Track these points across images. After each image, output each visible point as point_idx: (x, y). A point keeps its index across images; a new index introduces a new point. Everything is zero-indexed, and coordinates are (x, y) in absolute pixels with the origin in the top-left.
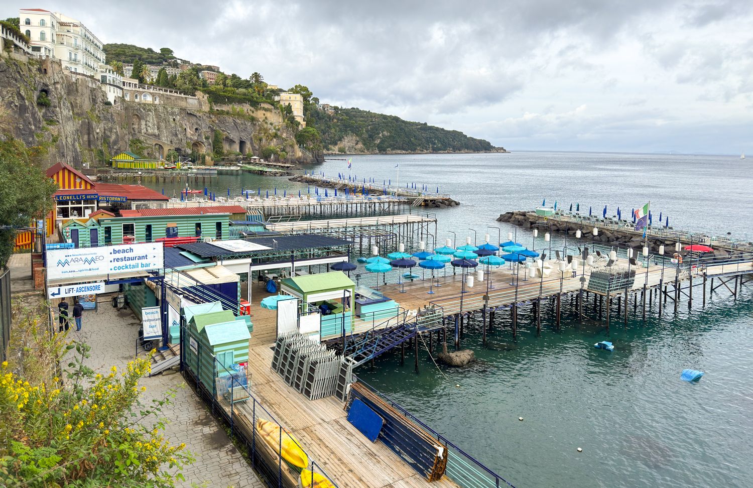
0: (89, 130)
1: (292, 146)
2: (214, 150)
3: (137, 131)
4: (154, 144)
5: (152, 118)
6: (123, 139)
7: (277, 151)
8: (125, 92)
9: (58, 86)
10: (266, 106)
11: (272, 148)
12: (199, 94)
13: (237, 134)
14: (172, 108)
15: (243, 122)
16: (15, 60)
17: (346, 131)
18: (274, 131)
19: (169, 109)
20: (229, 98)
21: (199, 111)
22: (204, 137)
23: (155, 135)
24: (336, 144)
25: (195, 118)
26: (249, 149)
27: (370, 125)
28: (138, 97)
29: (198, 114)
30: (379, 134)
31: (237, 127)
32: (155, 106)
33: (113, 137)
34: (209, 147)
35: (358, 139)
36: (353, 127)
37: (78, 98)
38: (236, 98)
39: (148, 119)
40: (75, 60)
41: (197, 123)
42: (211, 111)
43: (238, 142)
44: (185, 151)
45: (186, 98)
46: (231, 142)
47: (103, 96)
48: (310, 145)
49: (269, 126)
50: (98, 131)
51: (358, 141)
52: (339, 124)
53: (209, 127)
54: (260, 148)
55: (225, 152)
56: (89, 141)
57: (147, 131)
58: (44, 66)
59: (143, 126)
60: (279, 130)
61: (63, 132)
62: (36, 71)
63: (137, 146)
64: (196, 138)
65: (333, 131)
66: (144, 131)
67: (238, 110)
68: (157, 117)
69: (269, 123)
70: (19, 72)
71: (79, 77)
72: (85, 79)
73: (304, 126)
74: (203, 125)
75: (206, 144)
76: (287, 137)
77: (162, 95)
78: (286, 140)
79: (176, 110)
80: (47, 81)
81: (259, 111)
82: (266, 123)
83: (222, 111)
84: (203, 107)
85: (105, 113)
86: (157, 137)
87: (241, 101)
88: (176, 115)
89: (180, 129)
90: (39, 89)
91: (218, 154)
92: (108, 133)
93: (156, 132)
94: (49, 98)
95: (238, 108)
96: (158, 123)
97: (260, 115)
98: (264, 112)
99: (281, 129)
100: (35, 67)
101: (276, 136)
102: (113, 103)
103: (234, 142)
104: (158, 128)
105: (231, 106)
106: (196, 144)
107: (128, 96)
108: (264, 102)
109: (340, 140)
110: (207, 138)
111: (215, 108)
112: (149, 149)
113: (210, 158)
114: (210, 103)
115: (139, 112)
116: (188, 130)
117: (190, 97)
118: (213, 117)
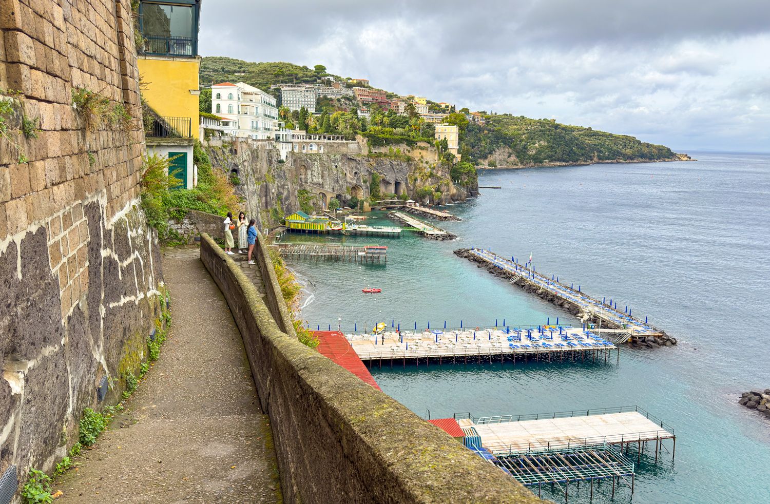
0: (266, 192)
1: (447, 185)
2: (371, 193)
3: (303, 181)
4: (318, 193)
5: (317, 167)
6: (293, 194)
7: (432, 192)
8: (294, 145)
9: (246, 164)
10: (422, 144)
11: (426, 189)
12: (359, 138)
13: (393, 175)
14: (335, 155)
15: (399, 163)
16: (213, 147)
17: (498, 143)
18: (429, 170)
19: (332, 157)
20: (386, 140)
21: (358, 155)
22: (362, 181)
23: (319, 184)
24: (486, 158)
25: (354, 162)
26: (404, 190)
27: (524, 134)
28: (305, 148)
29: (358, 159)
30: (534, 144)
31: (393, 169)
32: (319, 155)
33: (285, 193)
34: (367, 190)
35: (510, 151)
36: (505, 138)
37: (258, 164)
38: (394, 139)
39: (314, 169)
40: (256, 128)
41: (356, 168)
42: (370, 155)
43: (393, 183)
44: (345, 197)
45: (347, 143)
46: (387, 183)
47: (278, 155)
48: (464, 179)
49: (425, 165)
50: (273, 191)
51: (511, 154)
52: (490, 135)
53: (368, 171)
54: (414, 188)
55: (381, 194)
56: (266, 203)
57: (312, 180)
58: (235, 146)
59: (309, 176)
60: (434, 168)
61: (249, 208)
62: (229, 152)
63: (304, 197)
64: (355, 182)
65: (483, 143)
66: (309, 181)
67: (395, 151)
68: (321, 166)
69: (424, 162)
70: (216, 158)
71: (259, 143)
72: (264, 144)
73: (459, 160)
74: (362, 169)
75: (364, 188)
76: (442, 175)
77: (327, 143)
78: (441, 179)
79: (338, 157)
80: (237, 161)
81: (415, 150)
82: (422, 162)
83: (380, 153)
84: (363, 151)
85: (279, 171)
86: (321, 185)
87: (398, 142)
88: (338, 162)
89: (341, 175)
90: (231, 169)
91: (375, 197)
92: (281, 190)
93: (320, 181)
94: (239, 177)
95: (395, 149)
96: (322, 171)
97: (416, 154)
98: (420, 151)
99: (436, 168)
100: (228, 149)
101: (431, 175)
102: (285, 160)
103: (390, 183)
104: (322, 177)
105: (388, 147)
106: (355, 188)
107: (297, 147)
108: (420, 141)
109: (491, 153)
110: (365, 182)
111: (374, 151)
112: (315, 199)
113: (368, 204)
114: (369, 146)
115: (306, 162)
116: (348, 175)
117: (351, 141)
118: (371, 160)
